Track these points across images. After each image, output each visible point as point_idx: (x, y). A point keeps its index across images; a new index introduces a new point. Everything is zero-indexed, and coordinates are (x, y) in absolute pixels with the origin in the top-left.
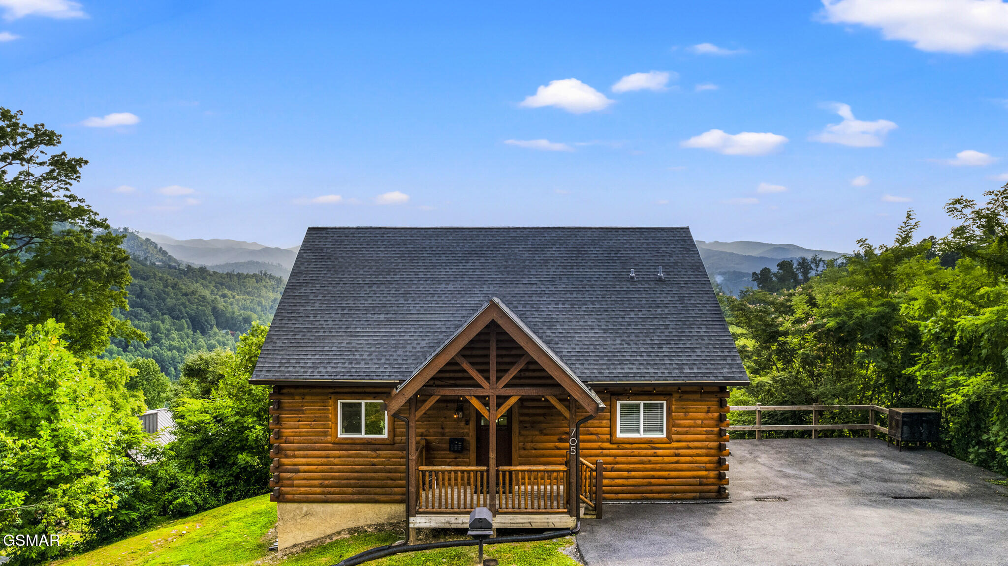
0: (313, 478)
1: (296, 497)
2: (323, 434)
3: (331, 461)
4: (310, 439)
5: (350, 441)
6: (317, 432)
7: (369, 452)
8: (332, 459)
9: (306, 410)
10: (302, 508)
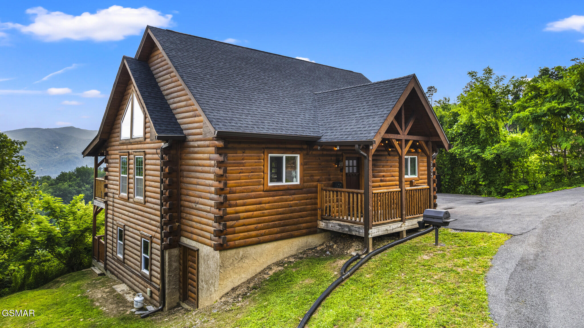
0: (250, 223)
1: (237, 242)
2: (258, 183)
3: (263, 207)
4: (248, 188)
5: (276, 188)
6: (254, 182)
7: (288, 197)
8: (264, 205)
9: (245, 163)
10: (239, 253)
